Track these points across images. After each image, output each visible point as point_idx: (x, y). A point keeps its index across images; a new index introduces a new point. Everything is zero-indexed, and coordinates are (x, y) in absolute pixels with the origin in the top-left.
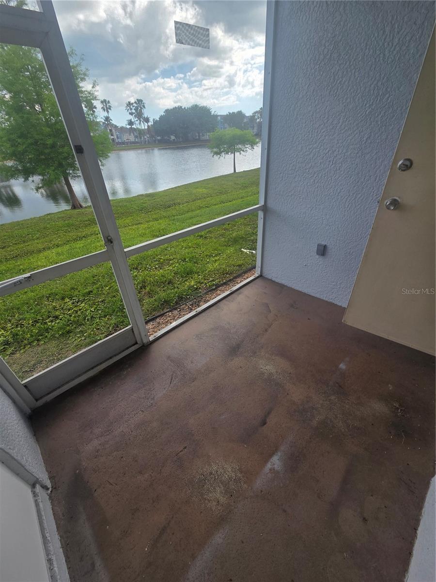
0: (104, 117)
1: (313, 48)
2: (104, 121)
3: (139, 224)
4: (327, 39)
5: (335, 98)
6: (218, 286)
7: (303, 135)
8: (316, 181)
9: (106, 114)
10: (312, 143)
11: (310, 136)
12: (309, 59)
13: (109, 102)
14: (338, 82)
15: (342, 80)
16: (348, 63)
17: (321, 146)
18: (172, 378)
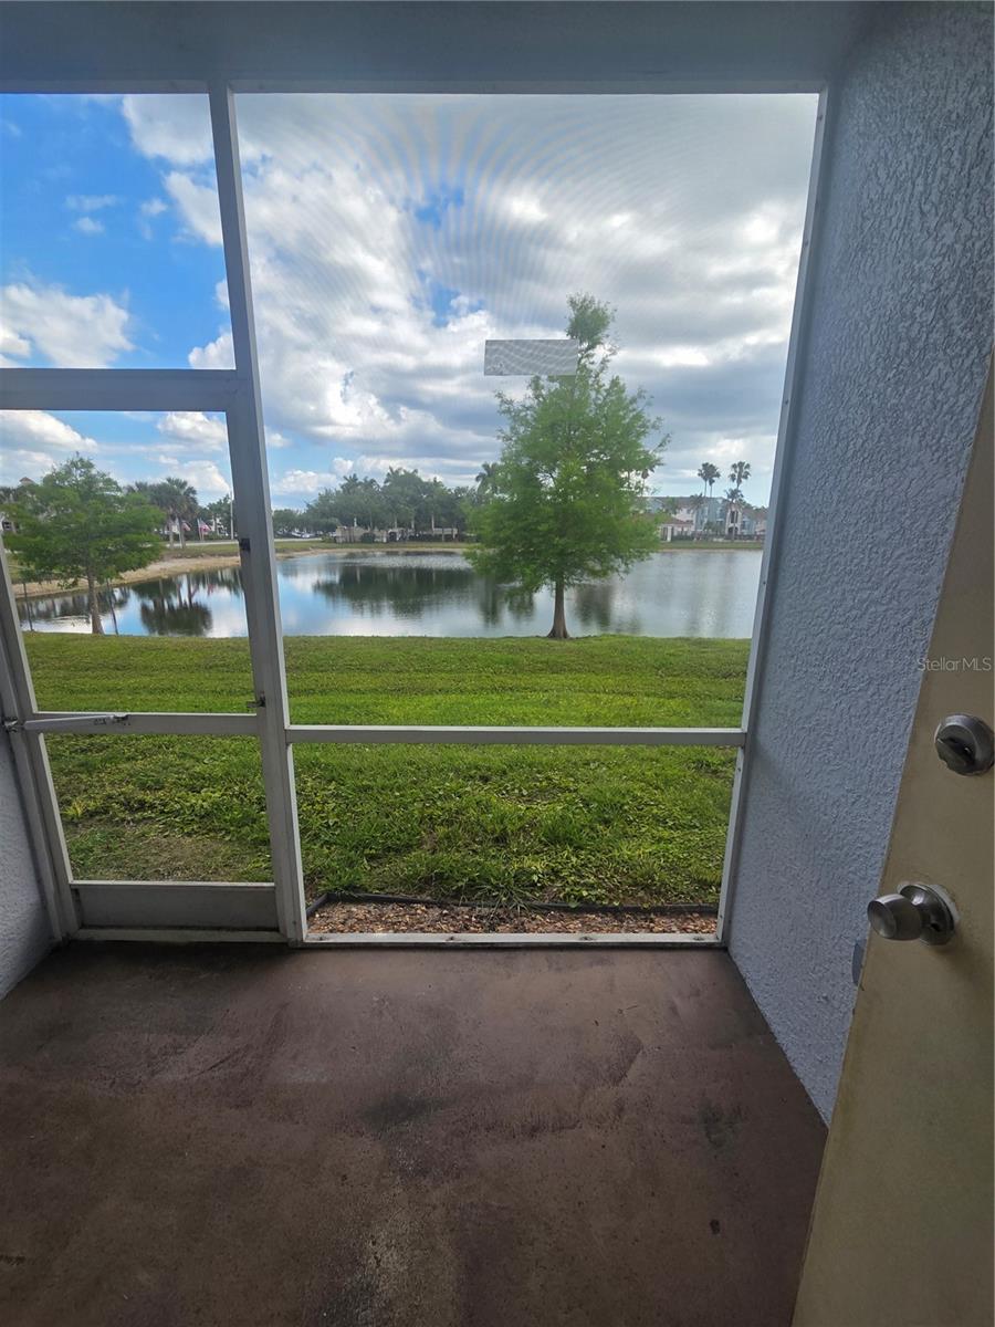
0: (730, 490)
1: (885, 327)
2: (726, 497)
3: (627, 693)
4: (920, 297)
5: (937, 455)
6: (586, 907)
7: (849, 557)
8: (874, 707)
9: (734, 486)
10: (870, 584)
11: (865, 564)
12: (873, 357)
13: (748, 466)
14: (946, 407)
15: (957, 401)
16: (975, 352)
17: (891, 599)
18: (227, 1059)
